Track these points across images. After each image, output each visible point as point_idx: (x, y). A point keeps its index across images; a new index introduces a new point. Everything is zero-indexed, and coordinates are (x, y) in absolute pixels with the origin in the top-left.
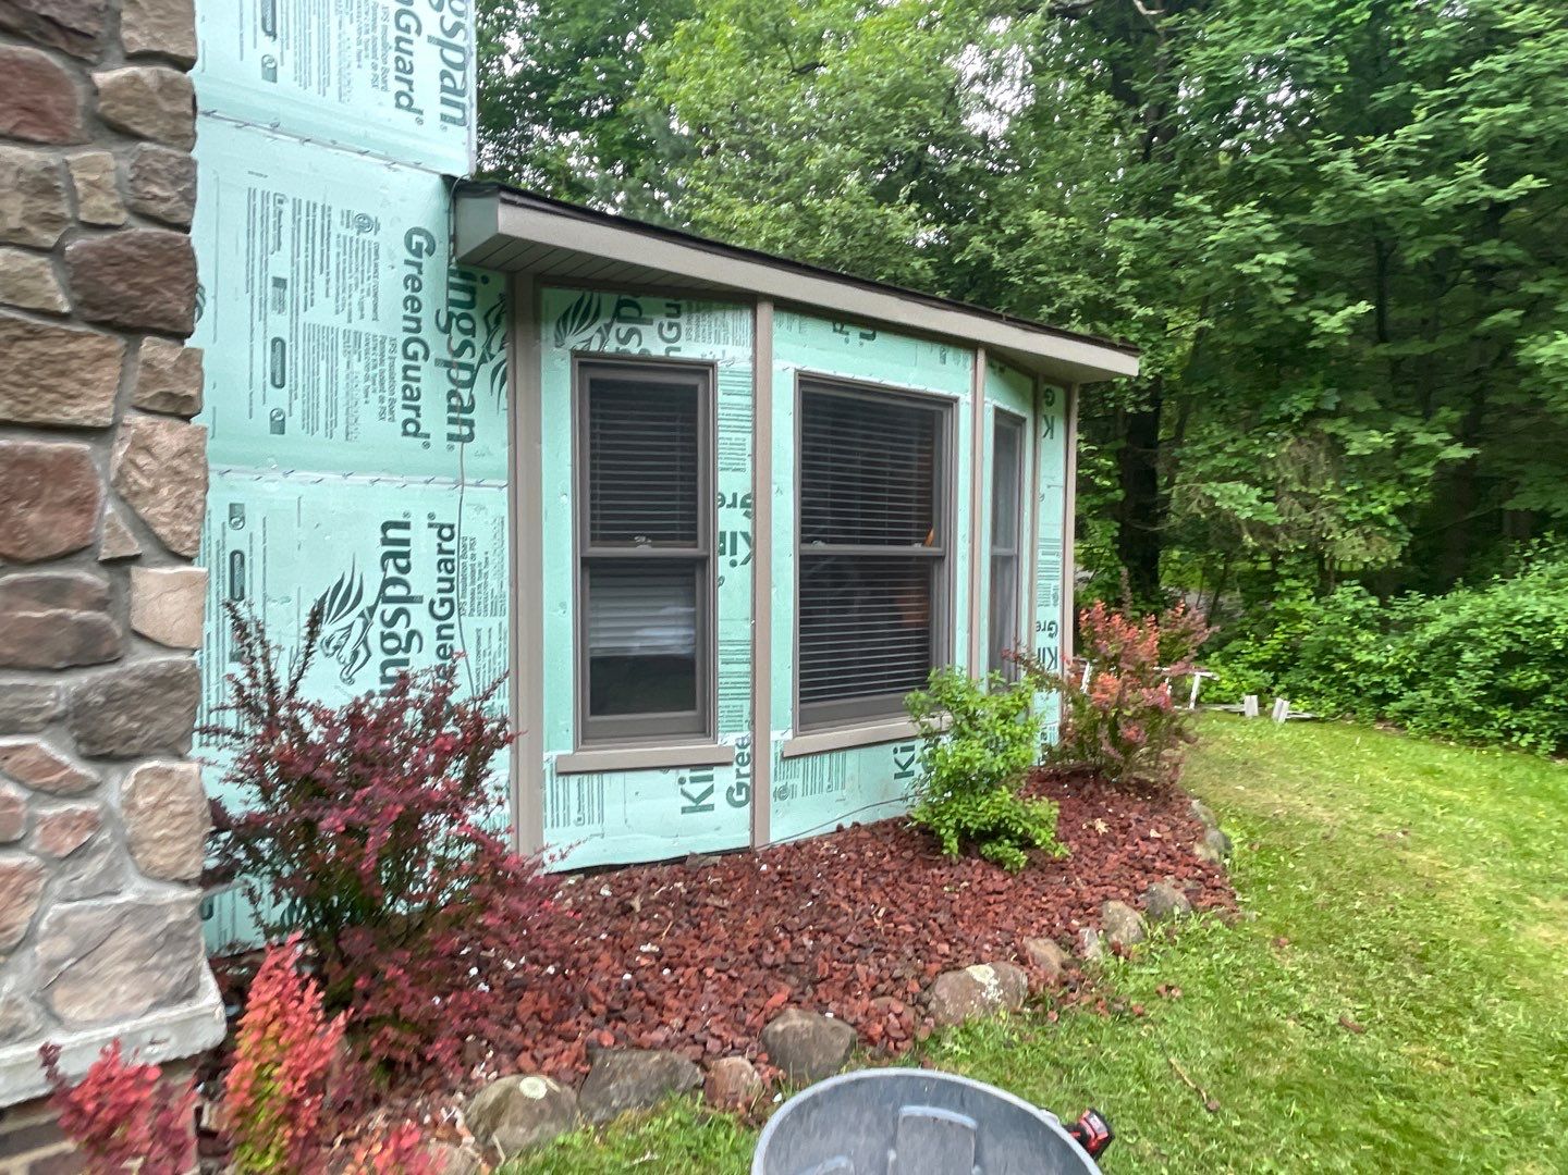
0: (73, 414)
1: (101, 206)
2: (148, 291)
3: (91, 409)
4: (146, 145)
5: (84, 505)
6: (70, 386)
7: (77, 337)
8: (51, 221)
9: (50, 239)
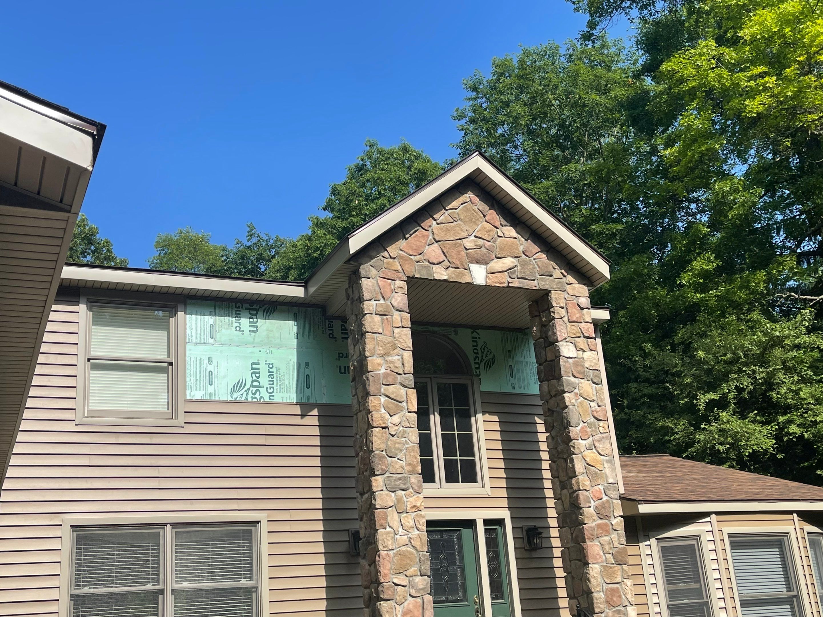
0: (617, 581)
1: (616, 544)
2: (623, 557)
3: (619, 579)
4: (619, 532)
5: (620, 596)
6: (616, 576)
7: (615, 567)
8: (611, 548)
9: (611, 552)
